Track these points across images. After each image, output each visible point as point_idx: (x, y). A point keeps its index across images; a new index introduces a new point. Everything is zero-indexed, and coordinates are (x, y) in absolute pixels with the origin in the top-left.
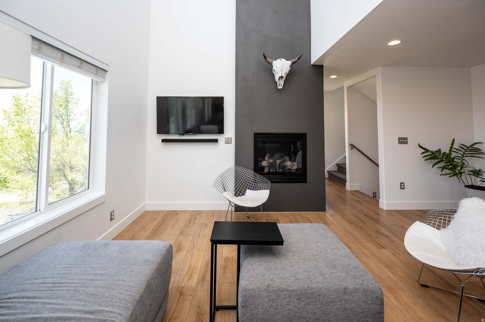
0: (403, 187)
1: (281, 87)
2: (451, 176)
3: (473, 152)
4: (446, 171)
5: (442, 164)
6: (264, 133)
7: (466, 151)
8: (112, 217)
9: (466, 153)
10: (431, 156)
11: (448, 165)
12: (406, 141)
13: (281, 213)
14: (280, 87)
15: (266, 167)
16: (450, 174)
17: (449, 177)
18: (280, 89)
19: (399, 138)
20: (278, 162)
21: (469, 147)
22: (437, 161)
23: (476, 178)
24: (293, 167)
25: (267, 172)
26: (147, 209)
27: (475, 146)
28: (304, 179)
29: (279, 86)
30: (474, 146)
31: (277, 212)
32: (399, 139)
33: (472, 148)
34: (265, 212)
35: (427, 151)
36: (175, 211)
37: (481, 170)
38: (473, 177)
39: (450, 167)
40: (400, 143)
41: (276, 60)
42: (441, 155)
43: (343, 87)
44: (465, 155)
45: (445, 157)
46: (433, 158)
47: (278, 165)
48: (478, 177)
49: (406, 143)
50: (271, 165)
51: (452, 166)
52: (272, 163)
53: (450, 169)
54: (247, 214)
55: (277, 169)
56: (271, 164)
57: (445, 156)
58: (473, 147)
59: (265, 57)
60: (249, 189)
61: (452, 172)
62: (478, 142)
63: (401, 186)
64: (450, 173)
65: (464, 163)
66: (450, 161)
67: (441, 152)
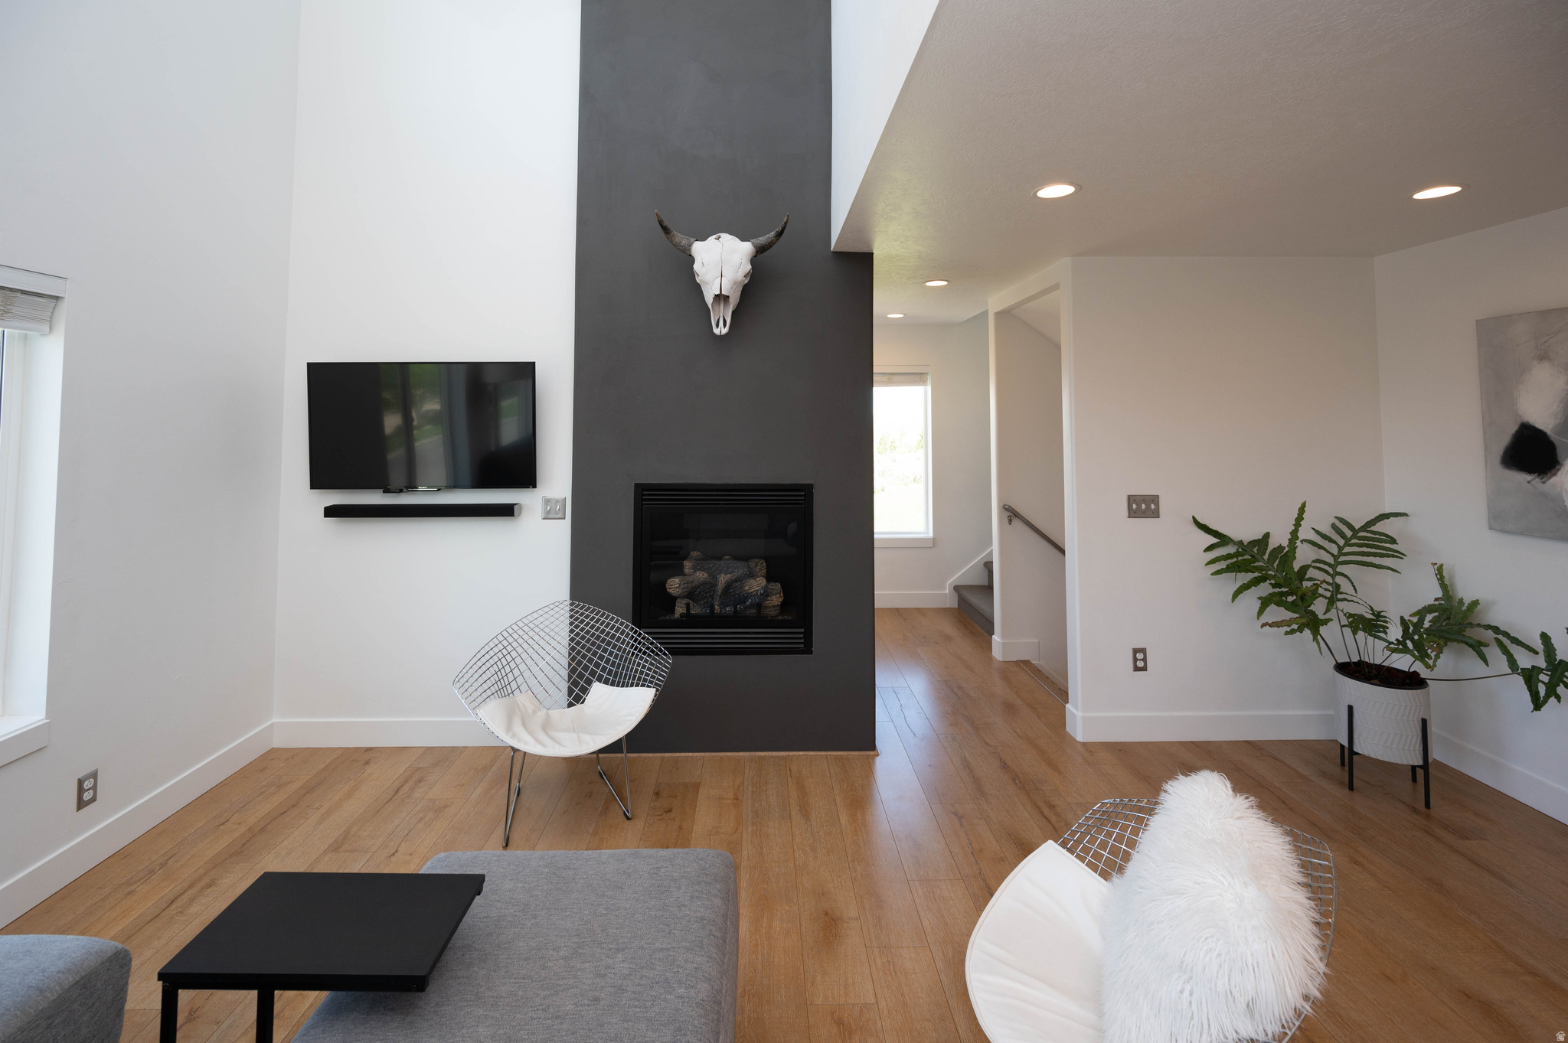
0: (1140, 664)
1: (725, 331)
2: (1292, 632)
3: (1369, 550)
4: (1276, 613)
5: (1265, 589)
6: (670, 484)
7: (1347, 544)
8: (87, 796)
9: (1347, 550)
10: (1235, 559)
11: (1282, 594)
12: (1153, 506)
13: (721, 758)
14: (721, 330)
15: (679, 600)
16: (1288, 623)
17: (1287, 633)
18: (721, 337)
19: (1129, 497)
20: (723, 579)
21: (1364, 528)
22: (1250, 576)
23: (1370, 639)
24: (769, 598)
25: (682, 615)
26: (278, 742)
27: (1378, 527)
28: (803, 641)
29: (717, 326)
30: (1374, 525)
31: (708, 754)
32: (1131, 499)
33: (1369, 535)
34: (667, 755)
35: (1223, 539)
36: (371, 749)
37: (1382, 614)
38: (1361, 635)
39: (1290, 599)
40: (1132, 514)
41: (704, 239)
42: (1266, 557)
43: (987, 312)
44: (1342, 559)
45: (1275, 565)
46: (1239, 567)
47: (720, 592)
48: (1375, 637)
49: (1156, 514)
50: (698, 590)
51: (1295, 597)
52: (703, 583)
53: (1291, 607)
54: (598, 763)
55: (716, 607)
56: (698, 588)
57: (1277, 563)
58: (1373, 528)
59: (666, 230)
60: (599, 680)
61: (1295, 615)
62: (1392, 513)
63: (1135, 660)
64: (1291, 619)
65: (1338, 586)
66: (1290, 579)
67: (1267, 545)
